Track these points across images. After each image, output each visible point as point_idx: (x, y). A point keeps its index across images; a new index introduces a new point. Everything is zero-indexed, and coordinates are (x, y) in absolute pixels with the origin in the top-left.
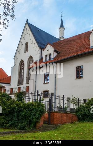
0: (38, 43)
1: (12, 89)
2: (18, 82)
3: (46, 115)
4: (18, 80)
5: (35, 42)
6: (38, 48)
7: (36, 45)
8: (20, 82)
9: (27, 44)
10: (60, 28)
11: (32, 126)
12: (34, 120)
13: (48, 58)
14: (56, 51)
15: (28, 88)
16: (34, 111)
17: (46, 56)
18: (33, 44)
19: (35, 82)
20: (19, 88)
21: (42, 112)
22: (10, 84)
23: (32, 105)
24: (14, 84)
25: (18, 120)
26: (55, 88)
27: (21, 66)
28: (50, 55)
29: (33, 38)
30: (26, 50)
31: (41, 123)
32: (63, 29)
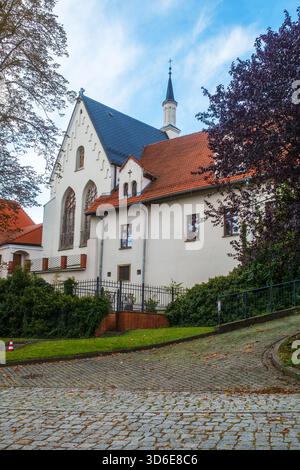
0: (109, 151)
1: (46, 261)
2: (61, 241)
3: (113, 317)
4: (61, 236)
5: (100, 147)
6: (107, 164)
7: (103, 156)
8: (66, 242)
9: (81, 150)
10: (164, 103)
11: (88, 332)
12: (92, 324)
13: (130, 191)
14: (146, 176)
15: (84, 258)
16: (92, 310)
17: (126, 185)
18: (96, 152)
19: (99, 245)
20: (64, 259)
21: (105, 312)
22: (40, 246)
23: (88, 300)
24: (51, 248)
25: (66, 325)
26: (144, 261)
27: (67, 202)
28: (134, 183)
29: (96, 138)
30: (80, 164)
31: (103, 328)
32: (172, 105)
